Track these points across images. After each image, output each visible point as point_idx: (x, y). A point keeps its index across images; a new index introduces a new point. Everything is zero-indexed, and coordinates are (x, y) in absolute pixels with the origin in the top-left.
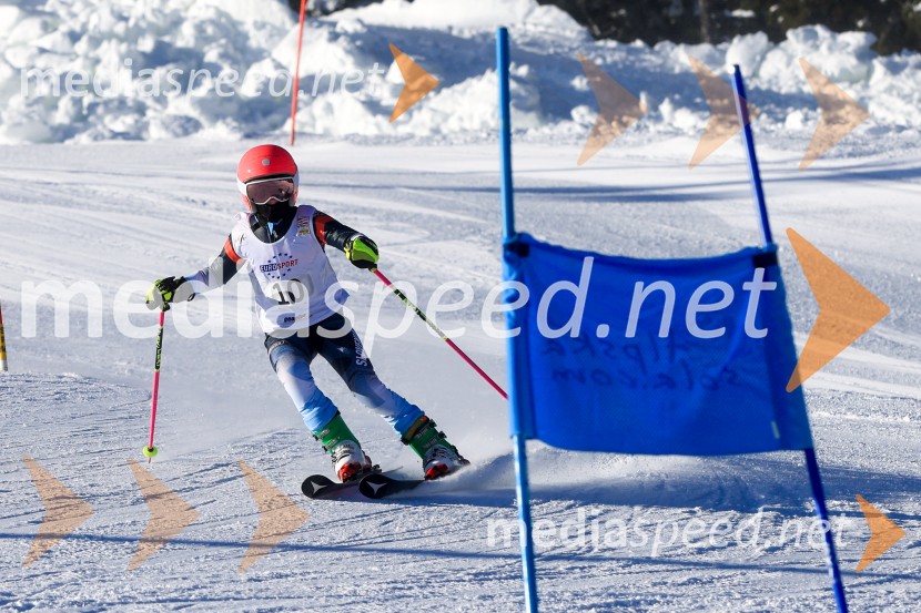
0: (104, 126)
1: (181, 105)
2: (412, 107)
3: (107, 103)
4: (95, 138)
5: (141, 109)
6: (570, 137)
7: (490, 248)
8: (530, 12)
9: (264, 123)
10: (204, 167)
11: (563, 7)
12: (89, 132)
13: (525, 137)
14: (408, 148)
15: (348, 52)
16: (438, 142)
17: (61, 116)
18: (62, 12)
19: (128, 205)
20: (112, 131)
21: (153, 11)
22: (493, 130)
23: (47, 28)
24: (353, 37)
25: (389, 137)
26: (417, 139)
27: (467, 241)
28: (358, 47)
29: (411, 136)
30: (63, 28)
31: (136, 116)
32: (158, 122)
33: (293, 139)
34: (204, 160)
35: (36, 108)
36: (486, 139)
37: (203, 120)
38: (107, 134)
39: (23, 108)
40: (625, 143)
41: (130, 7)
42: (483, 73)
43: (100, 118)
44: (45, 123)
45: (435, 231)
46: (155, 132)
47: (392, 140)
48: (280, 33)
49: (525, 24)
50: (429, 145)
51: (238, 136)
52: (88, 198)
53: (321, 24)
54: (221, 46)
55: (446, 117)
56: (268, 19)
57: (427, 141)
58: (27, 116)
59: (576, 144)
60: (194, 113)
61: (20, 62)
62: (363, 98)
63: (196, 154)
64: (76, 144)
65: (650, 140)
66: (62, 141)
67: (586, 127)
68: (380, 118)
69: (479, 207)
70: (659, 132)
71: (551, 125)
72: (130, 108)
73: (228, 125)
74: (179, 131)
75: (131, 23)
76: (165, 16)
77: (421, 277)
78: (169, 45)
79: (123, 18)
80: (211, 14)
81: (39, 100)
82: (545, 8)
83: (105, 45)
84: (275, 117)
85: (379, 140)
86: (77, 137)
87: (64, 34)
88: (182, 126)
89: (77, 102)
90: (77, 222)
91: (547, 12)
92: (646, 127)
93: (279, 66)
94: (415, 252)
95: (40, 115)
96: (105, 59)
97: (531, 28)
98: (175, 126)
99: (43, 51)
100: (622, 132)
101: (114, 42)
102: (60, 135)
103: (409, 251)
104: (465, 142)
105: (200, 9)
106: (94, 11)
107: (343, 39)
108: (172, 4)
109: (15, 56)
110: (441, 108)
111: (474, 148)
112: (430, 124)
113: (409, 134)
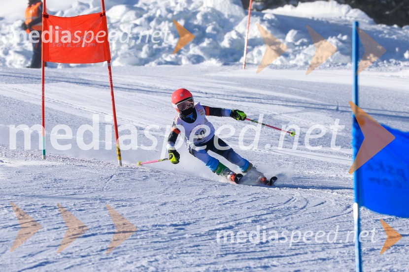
0: (162, 58)
1: (194, 50)
2: (296, 53)
3: (164, 49)
4: (160, 64)
5: (179, 52)
6: (366, 67)
7: (331, 115)
8: (348, 11)
9: (231, 59)
10: (206, 77)
11: (363, 10)
12: (156, 61)
13: (346, 67)
15: (268, 28)
16: (308, 68)
17: (143, 55)
18: (145, 8)
20: (165, 61)
21: (184, 8)
22: (332, 63)
23: (139, 16)
24: (270, 22)
25: (287, 65)
26: (299, 67)
27: (321, 112)
28: (273, 26)
29: (295, 66)
30: (145, 16)
31: (176, 55)
32: (186, 57)
33: (245, 65)
34: (206, 74)
35: (132, 50)
36: (329, 67)
37: (205, 57)
38: (163, 62)
39: (127, 50)
40: (390, 70)
41: (174, 7)
42: (327, 38)
43: (161, 56)
44: (136, 57)
46: (184, 61)
47: (288, 67)
48: (238, 20)
49: (346, 17)
50: (304, 69)
51: (221, 64)
53: (257, 15)
54: (213, 24)
55: (311, 57)
56: (234, 14)
57: (302, 68)
58: (129, 54)
59: (369, 70)
60: (201, 54)
63: (202, 71)
64: (150, 66)
65: (401, 69)
66: (144, 65)
67: (373, 63)
68: (282, 57)
69: (326, 97)
70: (405, 66)
72: (173, 51)
73: (216, 59)
74: (195, 61)
75: (175, 13)
76: (189, 11)
78: (191, 24)
79: (170, 11)
80: (209, 10)
81: (135, 45)
82: (355, 10)
83: (163, 23)
84: (236, 56)
85: (282, 67)
86: (150, 63)
87: (146, 19)
88: (195, 59)
89: (150, 48)
90: (152, 101)
91: (355, 12)
92: (399, 64)
93: (240, 35)
94: (298, 116)
95: (134, 53)
96: (163, 29)
97: (348, 18)
98: (192, 59)
99: (136, 25)
100: (389, 65)
101: (167, 22)
102: (143, 62)
103: (296, 116)
104: (320, 68)
105: (204, 8)
106: (158, 8)
107: (266, 22)
108: (192, 6)
109: (124, 27)
110: (309, 53)
111: (323, 71)
112: (304, 60)
113: (295, 64)
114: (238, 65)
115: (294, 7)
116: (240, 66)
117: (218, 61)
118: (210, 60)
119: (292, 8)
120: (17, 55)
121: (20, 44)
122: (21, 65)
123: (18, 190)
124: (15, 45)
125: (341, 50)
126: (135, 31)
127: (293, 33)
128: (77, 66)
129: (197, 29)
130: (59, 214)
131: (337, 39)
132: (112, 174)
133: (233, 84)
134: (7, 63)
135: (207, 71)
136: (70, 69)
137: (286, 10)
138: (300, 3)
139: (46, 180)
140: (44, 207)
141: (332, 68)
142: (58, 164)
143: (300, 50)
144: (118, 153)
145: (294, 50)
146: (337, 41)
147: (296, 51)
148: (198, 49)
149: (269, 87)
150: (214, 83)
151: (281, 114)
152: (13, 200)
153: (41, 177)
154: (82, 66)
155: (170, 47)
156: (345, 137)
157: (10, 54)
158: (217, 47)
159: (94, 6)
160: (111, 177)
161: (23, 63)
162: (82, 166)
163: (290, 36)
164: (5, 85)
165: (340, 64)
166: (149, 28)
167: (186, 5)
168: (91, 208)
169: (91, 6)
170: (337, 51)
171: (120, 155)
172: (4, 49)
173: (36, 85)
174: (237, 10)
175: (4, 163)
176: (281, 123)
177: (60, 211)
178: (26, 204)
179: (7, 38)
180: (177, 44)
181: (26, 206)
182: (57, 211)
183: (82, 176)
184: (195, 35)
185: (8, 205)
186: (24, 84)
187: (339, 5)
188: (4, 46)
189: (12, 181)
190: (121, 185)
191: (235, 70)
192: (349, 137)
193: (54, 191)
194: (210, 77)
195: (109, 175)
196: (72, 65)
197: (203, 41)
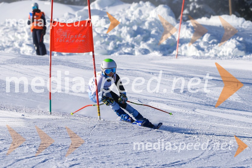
0: (122, 51)
1: (143, 46)
2: (209, 48)
3: (123, 44)
4: (120, 54)
5: (133, 46)
8: (243, 22)
9: (167, 51)
10: (152, 63)
12: (119, 52)
13: (242, 58)
14: (209, 60)
15: (192, 32)
16: (218, 59)
17: (110, 48)
19: (132, 74)
20: (124, 52)
21: (137, 18)
22: (233, 56)
23: (107, 22)
24: (193, 28)
25: (204, 57)
26: (212, 58)
28: (194, 31)
31: (131, 48)
32: (138, 50)
33: (177, 56)
34: (152, 62)
35: (103, 45)
36: (231, 58)
37: (150, 50)
38: (123, 53)
39: (100, 45)
41: (131, 17)
42: (229, 39)
43: (121, 49)
44: (106, 49)
45: (218, 84)
46: (137, 53)
47: (205, 58)
48: (172, 26)
49: (241, 26)
50: (215, 59)
51: (161, 55)
52: (120, 71)
53: (184, 24)
54: (156, 29)
55: (219, 52)
56: (170, 22)
58: (101, 47)
60: (148, 48)
61: (99, 32)
62: (195, 45)
63: (149, 60)
66: (110, 54)
68: (200, 51)
71: (250, 55)
72: (130, 46)
73: (158, 51)
74: (143, 53)
75: (131, 21)
76: (140, 20)
77: (214, 97)
78: (141, 28)
79: (128, 20)
80: (153, 20)
81: (105, 42)
82: (247, 21)
83: (123, 28)
84: (170, 50)
85: (201, 58)
86: (115, 53)
88: (144, 51)
89: (115, 44)
91: (248, 23)
93: (173, 37)
94: (213, 90)
96: (123, 32)
97: (243, 27)
98: (142, 51)
99: (105, 29)
101: (126, 27)
102: (110, 53)
104: (226, 59)
105: (150, 18)
106: (120, 18)
107: (190, 28)
108: (142, 17)
109: (98, 30)
110: (217, 49)
111: (228, 61)
112: (214, 53)
113: (209, 56)
114: (172, 56)
115: (208, 19)
116: (174, 57)
117: (159, 53)
118: (154, 52)
119: (207, 19)
120: (27, 47)
121: (29, 39)
122: (31, 53)
123: (35, 134)
124: (26, 40)
125: (238, 47)
126: (105, 32)
127: (207, 35)
128: (67, 55)
129: (145, 32)
130: (62, 150)
131: (236, 40)
132: (95, 125)
133: (170, 68)
134: (21, 52)
135: (152, 59)
136: (63, 56)
137: (203, 21)
138: (212, 16)
139: (53, 128)
140: (52, 145)
141: (233, 59)
142: (60, 117)
143: (212, 47)
144: (98, 111)
145: (208, 46)
146: (236, 41)
147: (209, 47)
148: (146, 45)
149: (193, 70)
150: (158, 67)
151: (201, 88)
152: (32, 141)
153: (49, 126)
154: (70, 55)
155: (127, 43)
156: (242, 104)
157: (23, 46)
158: (158, 44)
159: (79, 16)
160: (95, 127)
161: (31, 52)
162: (75, 119)
163: (206, 38)
164: (23, 66)
165: (239, 56)
166: (114, 31)
167: (138, 16)
168: (82, 146)
169: (77, 16)
170: (236, 48)
171: (99, 113)
172: (19, 43)
173: (43, 66)
174: (171, 20)
175: (25, 117)
176: (201, 94)
177: (62, 148)
178: (40, 143)
179: (21, 36)
180: (132, 41)
181: (40, 144)
182: (60, 148)
183: (76, 126)
184: (144, 35)
185: (28, 144)
186: (34, 66)
187: (237, 18)
188: (19, 41)
189: (30, 128)
190: (101, 132)
191: (170, 59)
192: (245, 104)
193: (58, 135)
194: (154, 64)
195: (93, 125)
196: (64, 53)
197: (149, 40)
